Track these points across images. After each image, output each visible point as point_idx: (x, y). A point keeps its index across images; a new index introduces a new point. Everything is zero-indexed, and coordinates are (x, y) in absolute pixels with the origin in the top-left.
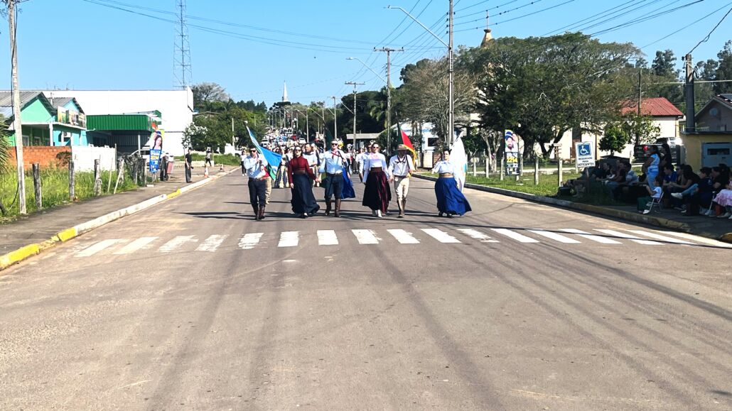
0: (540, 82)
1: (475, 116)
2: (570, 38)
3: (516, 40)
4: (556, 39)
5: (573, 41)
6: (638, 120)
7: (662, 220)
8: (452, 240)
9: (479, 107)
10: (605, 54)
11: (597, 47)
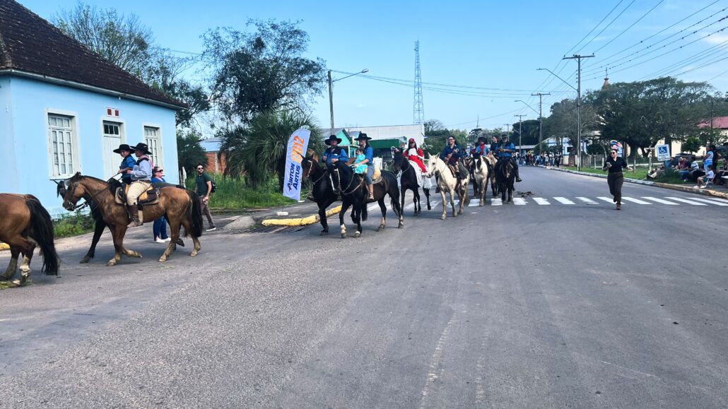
0: (641, 110)
1: (597, 133)
2: (662, 81)
3: (625, 84)
4: (654, 82)
5: (664, 83)
6: (712, 131)
7: (712, 192)
8: (571, 203)
9: (599, 127)
10: (687, 90)
11: (682, 86)
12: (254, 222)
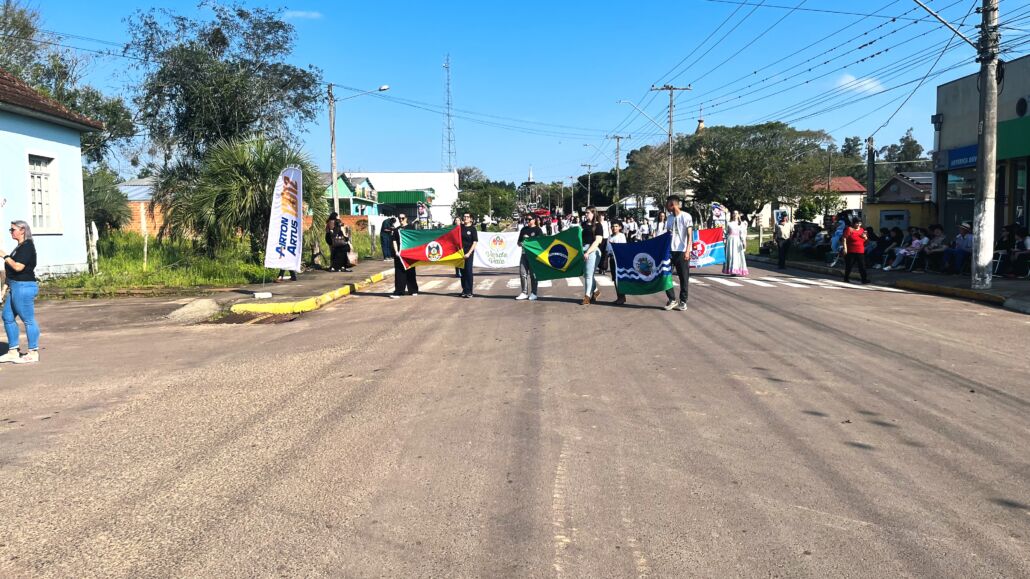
0: (745, 164)
1: (689, 192)
6: (828, 195)
9: (692, 185)
11: (794, 134)
12: (218, 308)
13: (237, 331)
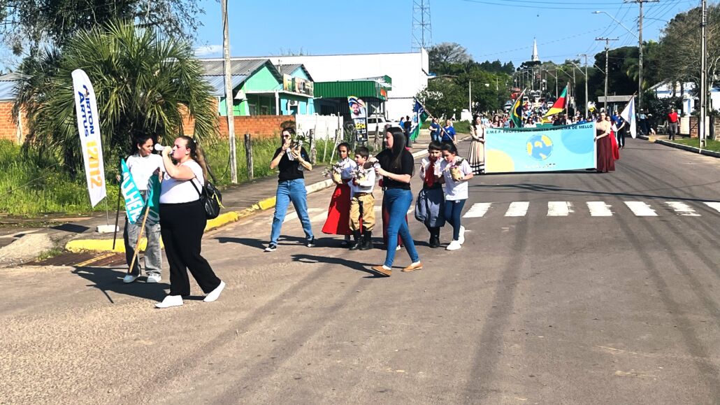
12: (51, 245)
13: (58, 275)
